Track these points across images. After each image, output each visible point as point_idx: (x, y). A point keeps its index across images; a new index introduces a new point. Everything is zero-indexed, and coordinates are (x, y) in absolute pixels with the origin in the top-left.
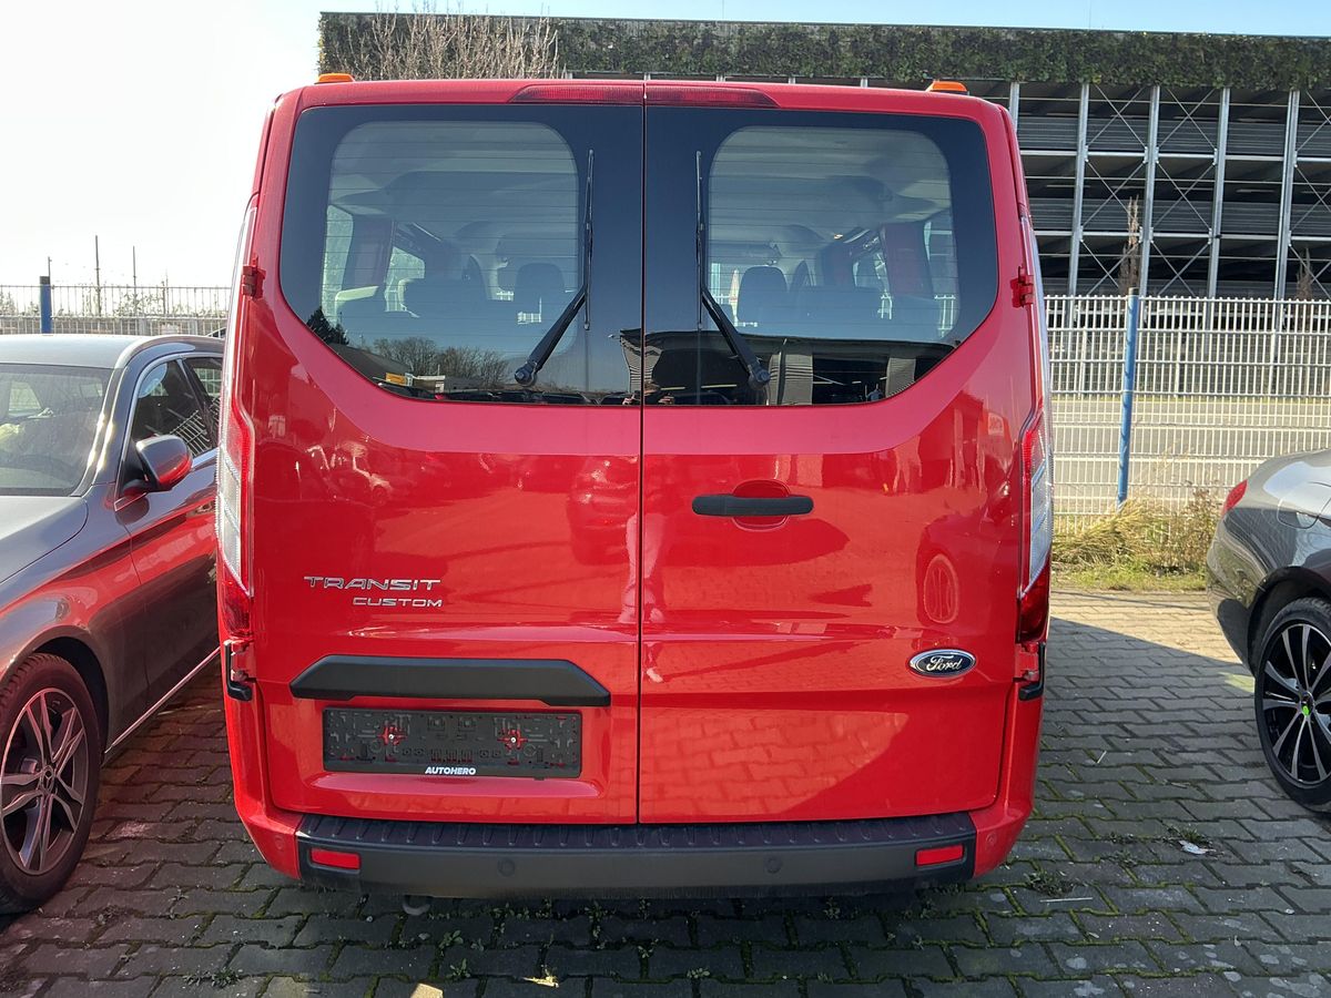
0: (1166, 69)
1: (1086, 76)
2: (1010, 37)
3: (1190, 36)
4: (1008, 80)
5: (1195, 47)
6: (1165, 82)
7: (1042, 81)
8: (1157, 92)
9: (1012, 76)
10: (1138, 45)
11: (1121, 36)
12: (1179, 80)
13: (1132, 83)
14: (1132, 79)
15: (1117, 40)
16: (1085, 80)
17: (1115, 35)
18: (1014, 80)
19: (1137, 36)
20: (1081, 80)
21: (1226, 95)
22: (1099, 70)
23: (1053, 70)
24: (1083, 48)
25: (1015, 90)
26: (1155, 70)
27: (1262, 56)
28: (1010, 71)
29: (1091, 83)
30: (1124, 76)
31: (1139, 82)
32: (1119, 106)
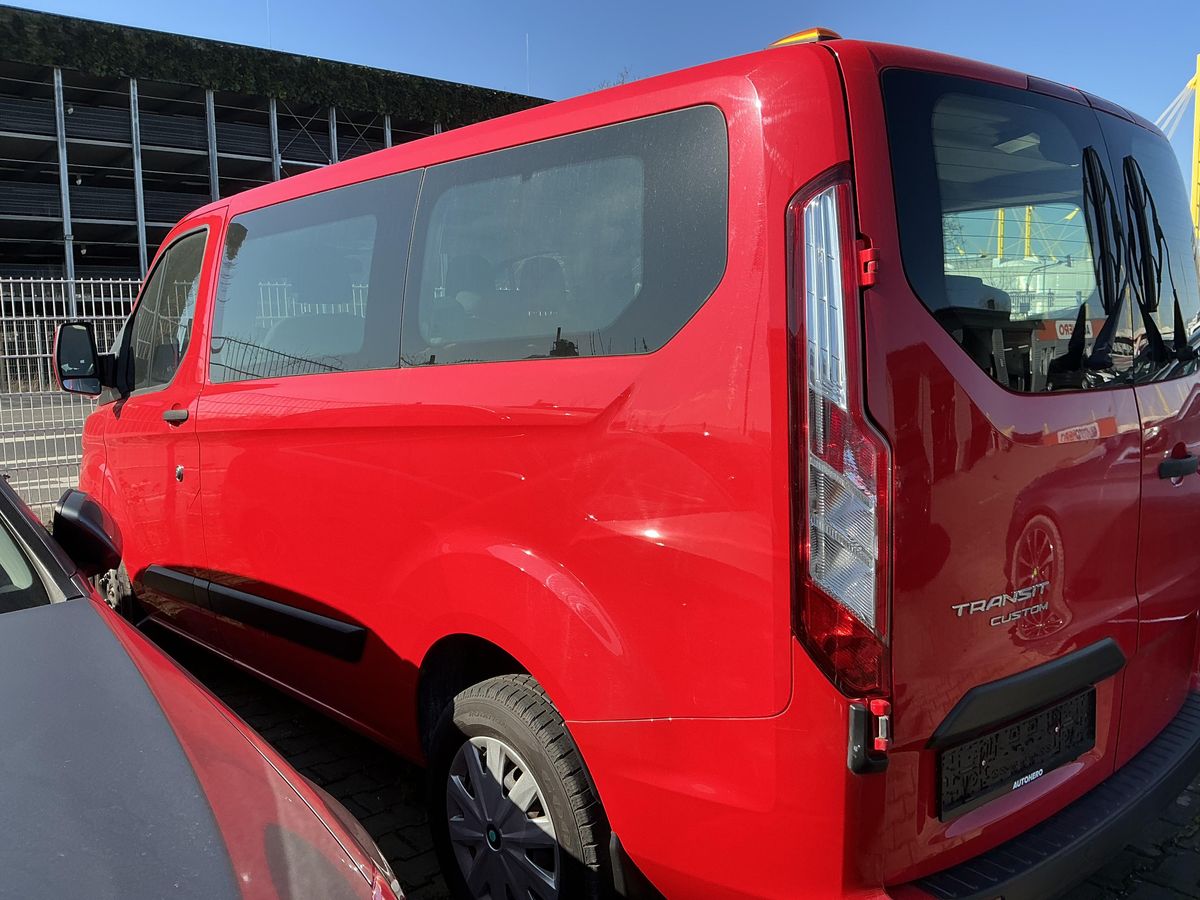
0: (339, 93)
1: (274, 91)
2: (200, 47)
3: (356, 67)
4: (202, 86)
5: (360, 77)
6: (340, 105)
7: (234, 92)
8: (334, 113)
9: (207, 83)
10: (314, 69)
11: (298, 60)
12: (350, 104)
13: (312, 102)
14: (312, 99)
15: (296, 63)
16: (273, 94)
17: (294, 58)
18: (209, 87)
19: (313, 61)
20: (269, 95)
21: (388, 121)
22: (284, 88)
23: (243, 83)
24: (267, 66)
25: (210, 97)
26: (331, 93)
27: (411, 92)
28: (204, 78)
29: (278, 98)
30: (305, 95)
31: (318, 102)
32: (304, 121)
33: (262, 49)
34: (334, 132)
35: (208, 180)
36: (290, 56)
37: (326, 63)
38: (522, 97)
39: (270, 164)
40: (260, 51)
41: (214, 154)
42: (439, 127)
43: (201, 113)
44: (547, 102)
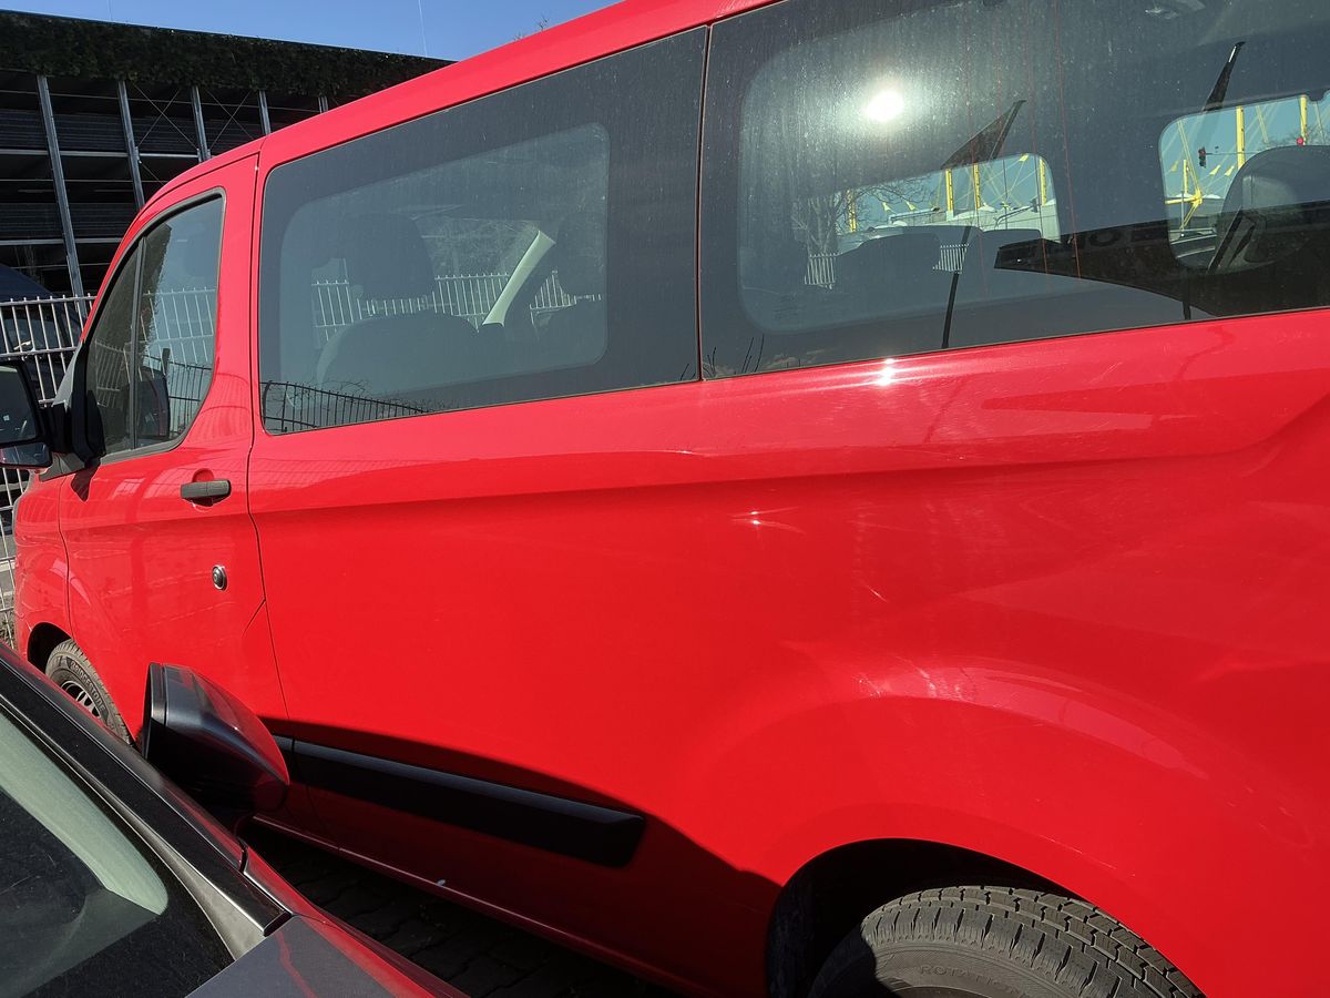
0: (201, 69)
1: (122, 72)
2: (23, 23)
3: (218, 36)
4: (33, 72)
5: (227, 49)
6: (203, 83)
7: (73, 76)
8: (197, 93)
9: (37, 67)
10: (168, 43)
11: (148, 32)
12: (216, 81)
13: (170, 82)
14: (170, 79)
15: (146, 37)
16: (121, 76)
17: (142, 30)
18: (41, 73)
19: (165, 33)
20: (116, 77)
21: (263, 98)
22: (133, 67)
23: (83, 64)
24: (111, 43)
25: (44, 86)
26: (191, 69)
27: (288, 62)
28: (33, 62)
29: (128, 81)
30: (161, 75)
31: (177, 81)
32: (162, 106)
33: (103, 23)
34: (199, 115)
35: (52, 186)
36: (137, 28)
37: (182, 35)
38: (418, 60)
39: (126, 161)
40: (99, 25)
41: (56, 153)
42: (324, 102)
43: (35, 104)
44: (449, 63)
